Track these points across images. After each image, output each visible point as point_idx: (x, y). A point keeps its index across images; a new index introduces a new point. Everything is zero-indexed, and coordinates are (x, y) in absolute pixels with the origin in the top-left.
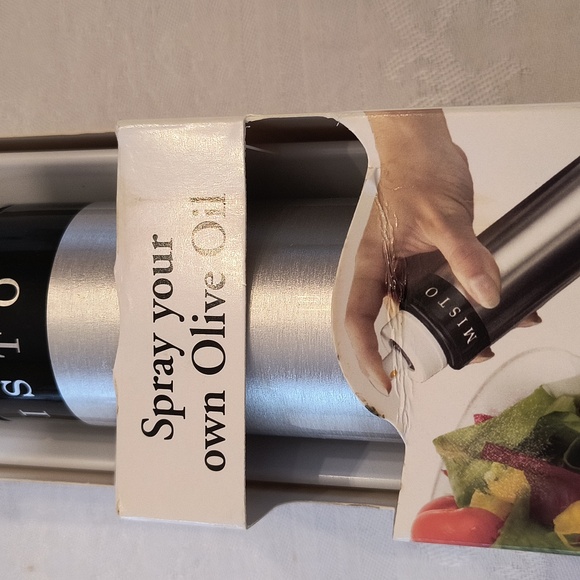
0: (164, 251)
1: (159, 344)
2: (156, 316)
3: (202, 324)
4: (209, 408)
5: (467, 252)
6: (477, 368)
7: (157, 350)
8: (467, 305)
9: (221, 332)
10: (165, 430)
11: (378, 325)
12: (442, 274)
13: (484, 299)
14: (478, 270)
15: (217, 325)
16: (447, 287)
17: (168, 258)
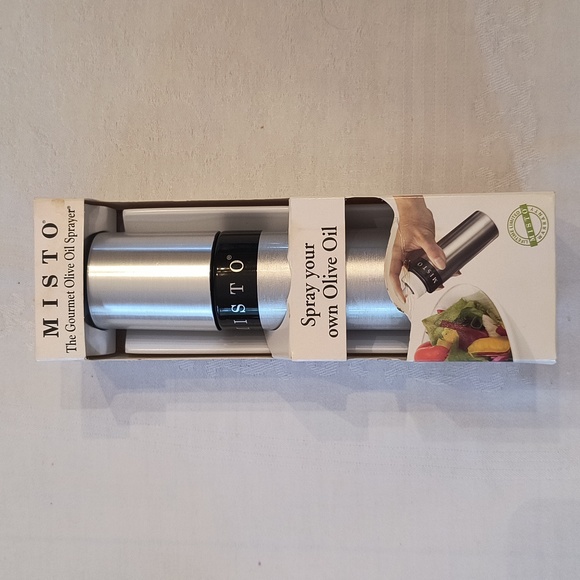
0: (311, 250)
1: (309, 287)
2: (307, 276)
3: (327, 279)
4: (330, 312)
5: (433, 249)
6: (438, 292)
7: (308, 290)
8: (434, 269)
9: (336, 281)
10: (312, 322)
11: (400, 277)
12: (424, 257)
13: (440, 266)
14: (437, 256)
15: (334, 279)
16: (426, 262)
17: (313, 252)
